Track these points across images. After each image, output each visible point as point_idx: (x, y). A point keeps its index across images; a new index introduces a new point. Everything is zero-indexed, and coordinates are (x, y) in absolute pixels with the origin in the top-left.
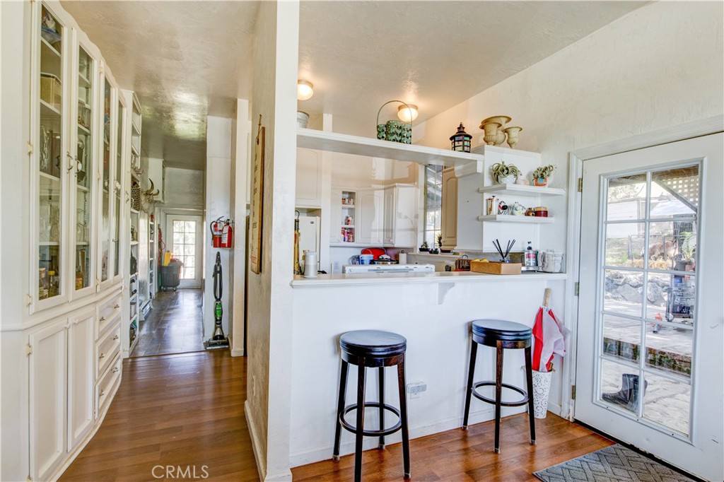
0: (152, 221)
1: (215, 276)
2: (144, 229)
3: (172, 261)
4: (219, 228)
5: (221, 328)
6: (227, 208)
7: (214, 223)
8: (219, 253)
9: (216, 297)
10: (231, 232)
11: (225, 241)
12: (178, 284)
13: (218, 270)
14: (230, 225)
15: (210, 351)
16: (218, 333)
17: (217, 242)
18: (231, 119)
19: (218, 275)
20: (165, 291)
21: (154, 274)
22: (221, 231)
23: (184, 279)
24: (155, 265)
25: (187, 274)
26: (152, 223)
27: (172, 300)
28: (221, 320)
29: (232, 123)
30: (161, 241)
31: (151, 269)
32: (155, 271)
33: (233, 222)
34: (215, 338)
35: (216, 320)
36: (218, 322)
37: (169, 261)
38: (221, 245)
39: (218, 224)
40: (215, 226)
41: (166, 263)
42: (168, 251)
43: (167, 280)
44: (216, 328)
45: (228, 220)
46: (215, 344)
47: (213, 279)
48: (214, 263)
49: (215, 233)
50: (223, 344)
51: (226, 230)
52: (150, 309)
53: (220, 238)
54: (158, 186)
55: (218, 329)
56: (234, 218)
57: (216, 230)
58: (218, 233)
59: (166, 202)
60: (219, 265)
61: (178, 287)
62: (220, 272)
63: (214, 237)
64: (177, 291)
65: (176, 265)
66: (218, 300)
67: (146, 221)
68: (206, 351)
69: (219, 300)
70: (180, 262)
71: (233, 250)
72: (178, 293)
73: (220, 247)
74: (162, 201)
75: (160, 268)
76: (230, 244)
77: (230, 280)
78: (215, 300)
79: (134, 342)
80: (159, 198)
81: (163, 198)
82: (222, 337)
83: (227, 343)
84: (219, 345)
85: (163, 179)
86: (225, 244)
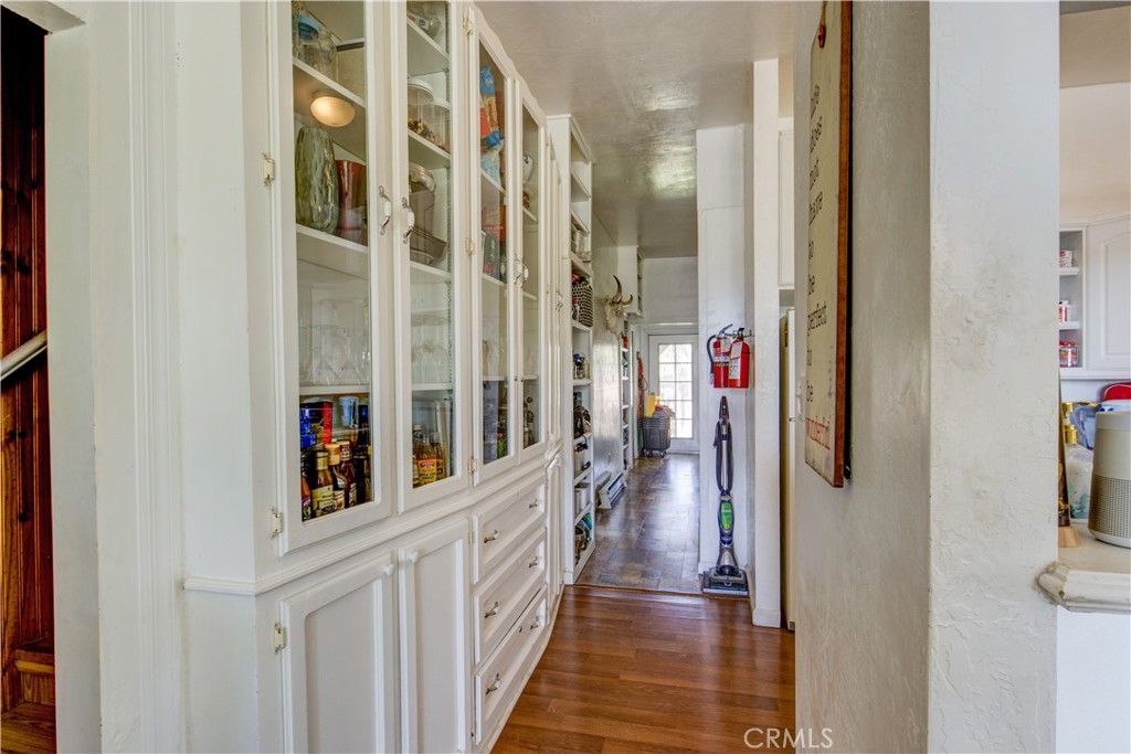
0: (625, 346)
1: (718, 444)
2: (612, 360)
3: (658, 409)
4: (724, 348)
5: (732, 551)
6: (740, 308)
7: (714, 340)
8: (724, 399)
9: (720, 487)
10: (747, 354)
11: (736, 374)
12: (667, 446)
13: (724, 433)
14: (746, 340)
15: (711, 597)
16: (726, 561)
17: (720, 376)
18: (742, 125)
19: (724, 442)
20: (648, 456)
21: (630, 430)
22: (728, 354)
23: (676, 438)
24: (633, 417)
25: (681, 429)
26: (626, 350)
27: (657, 473)
28: (731, 535)
29: (745, 132)
30: (642, 378)
31: (626, 422)
32: (632, 425)
33: (751, 335)
34: (721, 571)
35: (722, 535)
36: (726, 539)
37: (653, 410)
38: (730, 384)
39: (722, 342)
40: (717, 345)
41: (649, 412)
42: (653, 394)
43: (650, 439)
44: (722, 551)
45: (741, 329)
46: (720, 584)
47: (714, 451)
48: (715, 418)
49: (716, 359)
50: (736, 585)
51: (737, 351)
52: (623, 488)
53: (726, 369)
54: (630, 289)
55: (727, 553)
56: (753, 326)
57: (717, 354)
58: (722, 359)
59: (645, 315)
60: (724, 422)
61: (667, 451)
62: (729, 437)
63: (715, 369)
64: (667, 457)
65: (663, 416)
66: (725, 492)
67: (616, 347)
68: (703, 595)
69: (728, 492)
70: (670, 410)
71: (752, 393)
72: (666, 461)
73: (726, 386)
74: (638, 313)
75: (642, 420)
76: (746, 380)
77: (748, 453)
78: (720, 493)
79: (585, 555)
80: (633, 308)
81: (640, 308)
82: (733, 571)
83: (744, 586)
84: (728, 588)
85: (639, 278)
86: (735, 381)
